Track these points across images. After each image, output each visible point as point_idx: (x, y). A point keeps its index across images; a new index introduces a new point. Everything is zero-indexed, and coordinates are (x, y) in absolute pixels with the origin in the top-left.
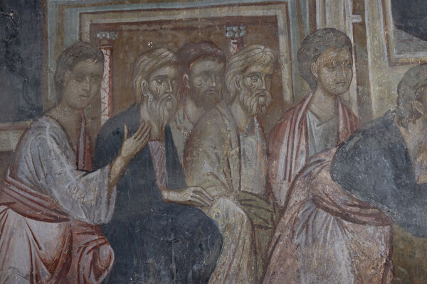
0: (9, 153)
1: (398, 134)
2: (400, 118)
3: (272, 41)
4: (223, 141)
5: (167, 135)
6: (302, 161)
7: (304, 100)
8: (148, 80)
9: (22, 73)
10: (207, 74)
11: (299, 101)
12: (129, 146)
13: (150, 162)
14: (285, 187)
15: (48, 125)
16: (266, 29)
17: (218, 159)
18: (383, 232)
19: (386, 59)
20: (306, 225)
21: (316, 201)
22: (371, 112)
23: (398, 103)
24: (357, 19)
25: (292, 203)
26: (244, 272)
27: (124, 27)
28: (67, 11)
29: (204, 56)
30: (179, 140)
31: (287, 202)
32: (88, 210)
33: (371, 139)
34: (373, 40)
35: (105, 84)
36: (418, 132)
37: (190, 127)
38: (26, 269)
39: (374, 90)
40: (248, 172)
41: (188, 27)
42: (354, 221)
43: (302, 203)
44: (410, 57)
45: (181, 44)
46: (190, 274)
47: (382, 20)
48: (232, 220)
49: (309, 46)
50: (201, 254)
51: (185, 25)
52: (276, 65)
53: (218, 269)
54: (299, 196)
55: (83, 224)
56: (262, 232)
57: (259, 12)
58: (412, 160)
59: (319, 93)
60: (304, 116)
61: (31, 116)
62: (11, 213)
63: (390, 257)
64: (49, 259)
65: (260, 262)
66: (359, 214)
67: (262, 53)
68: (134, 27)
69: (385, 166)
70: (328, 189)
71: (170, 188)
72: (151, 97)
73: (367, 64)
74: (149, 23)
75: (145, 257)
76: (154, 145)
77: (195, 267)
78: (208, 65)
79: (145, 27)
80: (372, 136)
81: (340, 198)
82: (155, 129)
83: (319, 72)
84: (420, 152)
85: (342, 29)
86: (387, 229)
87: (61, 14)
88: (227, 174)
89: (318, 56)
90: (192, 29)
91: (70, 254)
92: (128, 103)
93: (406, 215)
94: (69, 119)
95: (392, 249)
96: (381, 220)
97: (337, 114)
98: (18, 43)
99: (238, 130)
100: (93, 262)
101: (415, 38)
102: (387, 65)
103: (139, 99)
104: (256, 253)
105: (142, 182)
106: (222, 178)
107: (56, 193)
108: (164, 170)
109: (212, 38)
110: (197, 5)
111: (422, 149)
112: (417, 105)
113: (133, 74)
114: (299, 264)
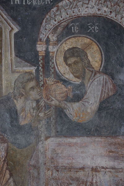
1: (13, 103)
2: (15, 96)
18: (4, 146)
19: (10, 69)
22: (2, 93)
23: (14, 89)
34: (5, 61)
36: (22, 102)
39: (4, 83)
44: (20, 69)
47: (9, 52)
58: (19, 115)
63: (6, 157)
69: (7, 117)
73: (2, 71)
80: (2, 103)
84: (22, 111)
86: (6, 145)
93: (14, 139)
95: (7, 154)
96: (4, 141)
101: (23, 61)
102: (11, 72)
111: (23, 110)
112: (22, 91)
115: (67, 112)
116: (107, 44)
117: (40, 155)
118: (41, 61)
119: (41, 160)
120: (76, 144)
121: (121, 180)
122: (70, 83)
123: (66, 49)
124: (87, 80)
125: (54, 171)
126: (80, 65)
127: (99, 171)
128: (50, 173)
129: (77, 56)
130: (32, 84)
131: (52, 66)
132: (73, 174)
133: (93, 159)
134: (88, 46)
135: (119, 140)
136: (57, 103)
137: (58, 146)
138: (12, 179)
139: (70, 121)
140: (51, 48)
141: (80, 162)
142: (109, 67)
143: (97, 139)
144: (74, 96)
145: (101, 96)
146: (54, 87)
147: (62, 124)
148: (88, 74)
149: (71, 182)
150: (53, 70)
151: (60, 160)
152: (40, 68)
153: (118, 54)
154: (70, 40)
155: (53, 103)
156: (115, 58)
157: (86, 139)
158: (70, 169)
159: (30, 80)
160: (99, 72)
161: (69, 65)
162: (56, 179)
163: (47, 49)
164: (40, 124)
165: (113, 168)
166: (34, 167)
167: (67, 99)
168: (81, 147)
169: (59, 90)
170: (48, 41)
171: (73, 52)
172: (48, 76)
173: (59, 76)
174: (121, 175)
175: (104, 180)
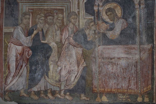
0: (12, 33)
1: (85, 32)
2: (85, 29)
3: (63, 13)
4: (53, 32)
5: (42, 30)
6: (67, 36)
7: (68, 25)
8: (39, 20)
9: (14, 17)
10: (50, 19)
11: (67, 25)
12: (35, 32)
13: (39, 35)
14: (64, 41)
15: (19, 28)
16: (61, 11)
17: (52, 35)
19: (83, 18)
20: (68, 48)
21: (70, 43)
22: (80, 27)
23: (85, 26)
24: (78, 10)
25: (65, 44)
26: (56, 56)
27: (35, 9)
28: (23, 5)
30: (45, 31)
31: (64, 43)
32: (27, 44)
34: (81, 15)
35: (31, 20)
36: (88, 31)
37: (47, 29)
38: (15, 55)
39: (81, 23)
40: (57, 38)
41: (47, 10)
42: (76, 47)
43: (67, 44)
44: (87, 18)
45: (45, 13)
46: (46, 56)
47: (83, 11)
48: (54, 46)
50: (48, 52)
51: (46, 9)
52: (63, 18)
53: (51, 55)
54: (66, 42)
55: (26, 46)
56: (60, 49)
57: (60, 8)
58: (87, 36)
59: (71, 24)
60: (68, 28)
61: (16, 26)
62: (12, 44)
63: (82, 54)
64: (19, 53)
65: (59, 54)
66: (77, 46)
67: (61, 15)
68: (36, 9)
69: (82, 37)
70: (72, 41)
71: (43, 40)
72: (39, 23)
73: (80, 19)
74: (39, 9)
75: (38, 53)
76: (40, 32)
77: (47, 55)
78: (50, 17)
79: (38, 9)
81: (74, 43)
82: (40, 29)
83: (71, 20)
85: (75, 12)
86: (82, 49)
87: (22, 6)
88: (54, 38)
89: (71, 17)
91: (23, 52)
92: (35, 24)
93: (86, 46)
94: (24, 27)
95: (83, 52)
96: (81, 47)
97: (74, 27)
98: (13, 11)
99: (56, 30)
100: (28, 54)
101: (88, 14)
103: (37, 23)
104: (58, 53)
105: (37, 39)
106: (53, 39)
108: (42, 37)
109: (51, 12)
110: (49, 5)
111: (89, 34)
112: (88, 27)
113: (36, 18)
114: (66, 55)
115: (107, 35)
116: (124, 6)
117: (96, 53)
118: (96, 14)
119: (97, 55)
120: (111, 48)
121: (130, 62)
122: (108, 23)
123: (106, 8)
124: (115, 22)
125: (102, 59)
126: (112, 15)
127: (121, 59)
128: (100, 60)
129: (111, 12)
130: (92, 23)
131: (101, 16)
132: (110, 60)
133: (118, 54)
134: (116, 7)
135: (129, 46)
136: (103, 31)
137: (103, 49)
138: (85, 62)
139: (109, 39)
140: (100, 8)
141: (113, 55)
142: (125, 16)
143: (120, 46)
144: (110, 28)
145: (121, 28)
146: (101, 25)
147: (105, 40)
148: (116, 19)
149: (109, 63)
150: (101, 18)
151: (104, 55)
152: (96, 17)
153: (129, 10)
154: (108, 5)
155: (101, 31)
156: (127, 12)
157: (115, 46)
158: (108, 58)
159: (91, 22)
160: (121, 18)
161: (108, 15)
162: (102, 62)
163: (98, 9)
164: (96, 40)
165: (126, 58)
166: (94, 57)
167: (107, 30)
168: (113, 49)
169: (104, 26)
170: (99, 5)
171: (109, 10)
172: (99, 20)
173: (104, 20)
174: (130, 61)
175: (123, 63)
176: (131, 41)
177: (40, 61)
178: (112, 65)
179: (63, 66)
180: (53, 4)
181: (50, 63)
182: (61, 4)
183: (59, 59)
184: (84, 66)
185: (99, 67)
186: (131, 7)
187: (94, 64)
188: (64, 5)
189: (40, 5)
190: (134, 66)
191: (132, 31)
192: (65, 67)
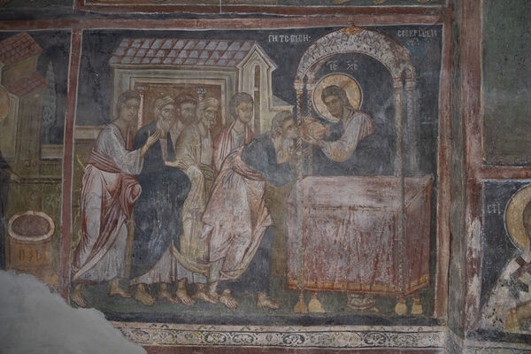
0: (94, 140)
1: (271, 141)
3: (218, 96)
4: (194, 140)
5: (168, 136)
6: (229, 151)
7: (231, 124)
8: (161, 109)
9: (101, 103)
10: (188, 109)
11: (229, 124)
12: (150, 140)
13: (160, 148)
14: (220, 163)
15: (112, 128)
16: (216, 91)
17: (191, 148)
18: (262, 184)
19: (268, 108)
20: (229, 179)
21: (234, 169)
22: (260, 131)
23: (272, 128)
24: (256, 89)
26: (200, 199)
27: (151, 85)
28: (124, 75)
29: (186, 101)
30: (174, 138)
31: (221, 169)
32: (130, 168)
33: (259, 144)
34: (262, 100)
35: (141, 111)
36: (279, 141)
37: (179, 133)
38: (100, 194)
39: (262, 121)
40: (204, 155)
41: (180, 87)
42: (250, 179)
43: (228, 170)
44: (278, 108)
47: (267, 91)
48: (196, 176)
49: (234, 100)
53: (188, 197)
54: (226, 167)
55: (127, 174)
56: (209, 182)
57: (213, 83)
58: (276, 153)
59: (238, 121)
60: (230, 131)
61: (105, 123)
62: (94, 168)
63: (264, 195)
64: (111, 190)
65: (208, 195)
66: (252, 175)
67: (213, 101)
68: (155, 85)
69: (264, 155)
70: (239, 164)
71: (168, 160)
72: (162, 118)
73: (259, 110)
74: (162, 84)
76: (162, 140)
78: (189, 105)
79: (160, 86)
81: (244, 168)
82: (163, 133)
83: (238, 112)
84: (280, 150)
86: (264, 182)
87: (121, 77)
88: (195, 155)
89: (238, 105)
90: (182, 88)
91: (121, 188)
92: (151, 121)
93: (272, 177)
94: (123, 126)
95: (265, 191)
96: (262, 179)
97: (245, 131)
98: (100, 89)
99: (201, 136)
100: (132, 192)
101: (281, 100)
102: (268, 111)
103: (156, 119)
104: (206, 191)
105: (156, 157)
106: (193, 157)
107: (115, 159)
108: (166, 151)
110: (185, 77)
111: (281, 148)
113: (154, 107)
114: (225, 196)
115: (325, 151)
116: (366, 82)
117: (297, 193)
118: (299, 100)
119: (299, 198)
120: (334, 182)
121: (379, 218)
122: (328, 122)
124: (345, 119)
125: (312, 209)
126: (338, 103)
127: (356, 210)
128: (307, 210)
129: (335, 95)
130: (290, 122)
131: (310, 105)
132: (330, 212)
133: (350, 197)
134: (347, 84)
135: (378, 180)
136: (315, 141)
137: (315, 185)
138: (270, 216)
139: (328, 161)
140: (308, 86)
141: (337, 201)
142: (368, 105)
143: (355, 179)
144: (332, 134)
146: (311, 126)
147: (319, 162)
148: (346, 113)
149: (328, 220)
150: (310, 109)
151: (317, 199)
152: (298, 106)
153: (378, 92)
154: (329, 78)
155: (311, 142)
156: (374, 96)
157: (344, 178)
158: (327, 207)
159: (287, 119)
160: (358, 111)
161: (327, 104)
162: (313, 217)
163: (305, 87)
164: (297, 162)
165: (370, 207)
166: (292, 204)
167: (325, 138)
168: (339, 185)
170: (305, 80)
171: (331, 90)
172: (306, 115)
173: (317, 115)
174: (379, 214)
175: (362, 218)
176: (381, 167)
177: (161, 209)
178: (336, 223)
179: (217, 223)
180: (196, 74)
181: (186, 215)
182: (215, 74)
183: (206, 207)
184: (267, 224)
185: (304, 228)
186: (384, 86)
187: (292, 221)
188: (223, 77)
189: (163, 74)
190: (387, 228)
191: (386, 143)
192: (221, 226)
